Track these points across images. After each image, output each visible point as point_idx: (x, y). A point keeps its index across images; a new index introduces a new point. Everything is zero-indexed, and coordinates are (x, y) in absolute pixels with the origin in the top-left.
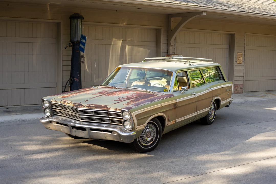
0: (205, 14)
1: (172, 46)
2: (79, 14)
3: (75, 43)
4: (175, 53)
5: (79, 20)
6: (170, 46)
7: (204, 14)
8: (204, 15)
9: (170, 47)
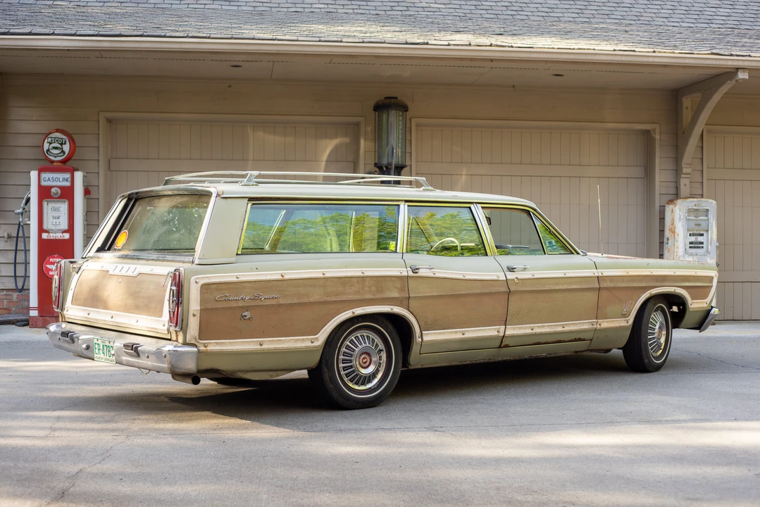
0: (747, 77)
1: (689, 176)
2: (396, 98)
3: (385, 169)
4: (702, 195)
5: (393, 113)
6: (682, 176)
7: (742, 75)
8: (744, 79)
9: (682, 180)
